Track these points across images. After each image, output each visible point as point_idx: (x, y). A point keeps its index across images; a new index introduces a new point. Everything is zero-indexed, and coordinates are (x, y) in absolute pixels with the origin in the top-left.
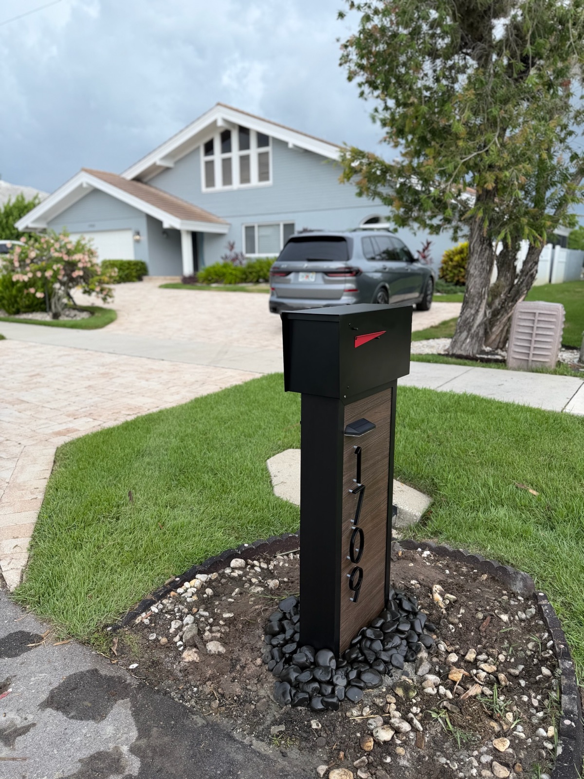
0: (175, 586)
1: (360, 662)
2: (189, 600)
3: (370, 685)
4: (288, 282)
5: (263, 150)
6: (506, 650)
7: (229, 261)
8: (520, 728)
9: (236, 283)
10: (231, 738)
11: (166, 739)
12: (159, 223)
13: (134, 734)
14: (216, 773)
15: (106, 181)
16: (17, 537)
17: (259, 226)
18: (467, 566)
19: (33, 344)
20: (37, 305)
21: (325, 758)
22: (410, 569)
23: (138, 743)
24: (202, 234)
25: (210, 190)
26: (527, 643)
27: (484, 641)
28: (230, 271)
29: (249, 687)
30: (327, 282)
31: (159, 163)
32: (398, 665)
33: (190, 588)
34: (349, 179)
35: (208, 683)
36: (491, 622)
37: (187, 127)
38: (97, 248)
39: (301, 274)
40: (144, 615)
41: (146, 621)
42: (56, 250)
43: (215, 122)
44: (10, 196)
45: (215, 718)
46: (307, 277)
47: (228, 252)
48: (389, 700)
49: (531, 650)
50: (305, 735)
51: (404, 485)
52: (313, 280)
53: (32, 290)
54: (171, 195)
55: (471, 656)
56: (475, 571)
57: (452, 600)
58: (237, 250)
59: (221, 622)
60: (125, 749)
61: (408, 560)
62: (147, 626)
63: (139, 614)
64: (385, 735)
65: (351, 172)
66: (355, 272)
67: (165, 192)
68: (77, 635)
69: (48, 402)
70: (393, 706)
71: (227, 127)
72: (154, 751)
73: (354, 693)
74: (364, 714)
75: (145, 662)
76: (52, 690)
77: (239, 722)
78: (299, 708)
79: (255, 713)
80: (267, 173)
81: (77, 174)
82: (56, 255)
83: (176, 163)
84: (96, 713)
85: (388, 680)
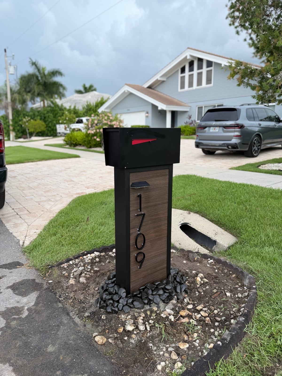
0: (84, 254)
1: (138, 297)
2: (86, 261)
3: (136, 307)
4: (205, 132)
5: (209, 69)
6: (221, 309)
7: (188, 124)
8: (198, 341)
9: (190, 135)
10: (68, 314)
11: (43, 308)
12: (157, 107)
13: (33, 304)
14: (52, 325)
15: (135, 89)
16: (38, 229)
17: (205, 107)
18: (227, 269)
19: (89, 160)
20: (98, 144)
21: (100, 331)
22: (197, 266)
23: (32, 307)
24: (177, 111)
25: (183, 90)
26: (233, 308)
27: (210, 302)
28: (188, 129)
29: (87, 298)
30: (224, 132)
31: (159, 79)
32: (156, 303)
33: (90, 256)
34: (233, 77)
35: (73, 293)
36: (219, 295)
37: (173, 61)
38: (124, 119)
39: (211, 128)
40: (66, 264)
41: (65, 267)
42: (105, 120)
43: (186, 57)
44: (98, 98)
45: (68, 306)
46: (215, 129)
47: (188, 120)
48: (141, 315)
49: (233, 311)
50: (97, 320)
51: (226, 232)
52: (217, 131)
53: (95, 137)
54: (164, 94)
55: (199, 308)
56: (231, 272)
57: (205, 282)
58: (192, 119)
59: (92, 271)
60: (26, 308)
61: (198, 262)
62: (65, 269)
63: (64, 263)
64: (130, 328)
65: (234, 73)
66: (241, 127)
67: (161, 93)
68: (36, 266)
69: (82, 182)
70: (142, 318)
71: (192, 59)
72: (35, 312)
73: (126, 309)
74: (127, 318)
75: (55, 281)
76: (15, 283)
77: (75, 309)
78: (102, 310)
79: (83, 308)
80: (211, 80)
81: (123, 86)
82: (105, 122)
83: (167, 78)
84: (24, 294)
85: (147, 307)
